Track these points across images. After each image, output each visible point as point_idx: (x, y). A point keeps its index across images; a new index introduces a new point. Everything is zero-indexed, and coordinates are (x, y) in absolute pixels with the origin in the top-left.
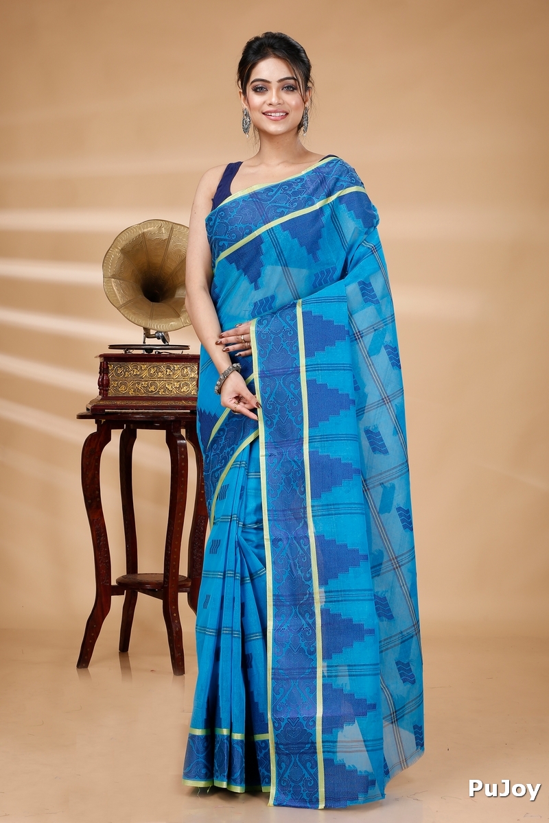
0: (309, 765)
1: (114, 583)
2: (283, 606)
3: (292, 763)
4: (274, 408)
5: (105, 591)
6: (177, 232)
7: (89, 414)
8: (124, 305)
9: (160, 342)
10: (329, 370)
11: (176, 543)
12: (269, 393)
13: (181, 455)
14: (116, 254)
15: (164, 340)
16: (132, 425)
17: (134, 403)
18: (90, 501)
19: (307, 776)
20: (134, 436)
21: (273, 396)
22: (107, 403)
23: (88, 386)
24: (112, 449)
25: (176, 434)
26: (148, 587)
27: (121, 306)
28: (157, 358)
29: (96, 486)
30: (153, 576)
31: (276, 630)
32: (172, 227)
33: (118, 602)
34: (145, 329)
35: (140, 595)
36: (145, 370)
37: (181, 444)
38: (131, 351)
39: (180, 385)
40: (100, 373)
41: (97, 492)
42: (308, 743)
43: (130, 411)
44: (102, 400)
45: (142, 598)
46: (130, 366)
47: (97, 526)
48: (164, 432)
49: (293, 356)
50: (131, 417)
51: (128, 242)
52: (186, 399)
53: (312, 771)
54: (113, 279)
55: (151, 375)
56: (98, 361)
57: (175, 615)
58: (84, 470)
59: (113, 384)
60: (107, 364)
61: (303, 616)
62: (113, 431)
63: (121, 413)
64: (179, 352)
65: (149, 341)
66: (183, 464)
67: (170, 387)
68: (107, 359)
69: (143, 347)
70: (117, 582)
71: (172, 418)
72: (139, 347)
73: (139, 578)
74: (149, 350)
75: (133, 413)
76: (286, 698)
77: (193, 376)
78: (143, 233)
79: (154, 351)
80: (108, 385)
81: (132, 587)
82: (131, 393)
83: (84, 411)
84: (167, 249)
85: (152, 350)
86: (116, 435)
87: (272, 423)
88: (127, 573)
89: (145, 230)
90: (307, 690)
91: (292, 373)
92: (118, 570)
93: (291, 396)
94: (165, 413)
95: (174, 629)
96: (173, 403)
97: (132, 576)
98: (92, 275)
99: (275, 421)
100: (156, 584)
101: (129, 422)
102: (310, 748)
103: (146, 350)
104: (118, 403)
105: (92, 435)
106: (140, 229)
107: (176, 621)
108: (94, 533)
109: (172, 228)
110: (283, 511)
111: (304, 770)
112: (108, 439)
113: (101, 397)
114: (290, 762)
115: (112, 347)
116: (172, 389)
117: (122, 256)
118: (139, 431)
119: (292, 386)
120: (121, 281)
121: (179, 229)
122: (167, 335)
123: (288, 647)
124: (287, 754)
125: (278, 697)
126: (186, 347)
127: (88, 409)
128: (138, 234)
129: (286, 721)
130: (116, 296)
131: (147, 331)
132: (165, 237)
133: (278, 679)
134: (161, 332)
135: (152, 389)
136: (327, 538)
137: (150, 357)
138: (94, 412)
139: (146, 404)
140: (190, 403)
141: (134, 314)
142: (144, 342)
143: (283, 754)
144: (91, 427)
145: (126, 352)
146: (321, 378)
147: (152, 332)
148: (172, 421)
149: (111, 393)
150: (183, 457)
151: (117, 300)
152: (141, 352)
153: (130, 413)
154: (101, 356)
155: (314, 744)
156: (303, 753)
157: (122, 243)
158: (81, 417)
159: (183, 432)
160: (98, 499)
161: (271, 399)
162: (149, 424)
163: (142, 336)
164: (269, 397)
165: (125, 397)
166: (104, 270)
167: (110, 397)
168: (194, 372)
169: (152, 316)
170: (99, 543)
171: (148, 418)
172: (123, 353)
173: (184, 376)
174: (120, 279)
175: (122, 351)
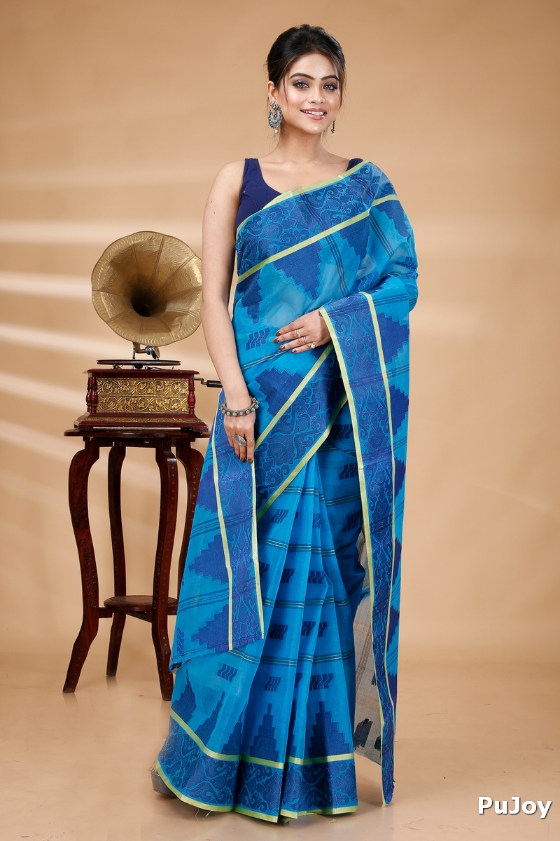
1: (101, 605)
4: (367, 417)
5: (92, 614)
6: (167, 245)
7: (77, 431)
8: (114, 319)
9: (150, 357)
11: (166, 564)
13: (171, 473)
14: (105, 265)
15: (154, 356)
16: (120, 443)
17: (123, 420)
18: (77, 521)
20: (123, 455)
22: (96, 419)
23: (76, 403)
24: (100, 468)
25: (165, 452)
26: (137, 609)
27: (110, 320)
28: (147, 374)
29: (84, 505)
30: (142, 598)
32: (163, 238)
33: (105, 625)
34: (135, 344)
35: (129, 618)
36: (134, 386)
37: (171, 462)
38: (120, 366)
39: (170, 402)
40: (88, 389)
41: (85, 512)
43: (119, 428)
44: (90, 416)
46: (120, 382)
47: (84, 547)
48: (154, 450)
49: (375, 363)
50: (120, 435)
51: (117, 254)
52: (177, 416)
54: (102, 293)
55: (141, 392)
56: (86, 377)
57: (164, 638)
58: (72, 489)
59: (102, 400)
60: (95, 380)
62: (101, 449)
63: (110, 430)
64: (169, 368)
65: (139, 357)
66: (173, 483)
67: (160, 404)
68: (95, 375)
69: (133, 362)
70: (105, 604)
71: (162, 435)
72: (128, 362)
73: (128, 600)
74: (139, 365)
75: (122, 430)
77: (183, 392)
78: (134, 245)
79: (144, 367)
80: (96, 401)
81: (120, 609)
82: (120, 410)
83: (71, 428)
84: (157, 262)
85: (141, 365)
86: (104, 453)
88: (115, 595)
89: (136, 242)
91: (377, 381)
92: (106, 592)
94: (155, 430)
95: (163, 653)
96: (163, 420)
97: (119, 598)
98: (81, 288)
99: (369, 432)
100: (145, 606)
101: (117, 440)
103: (135, 365)
104: (107, 420)
105: (80, 453)
106: (130, 241)
107: (166, 645)
108: (82, 554)
109: (163, 240)
112: (97, 457)
113: (89, 413)
115: (101, 362)
116: (163, 405)
117: (112, 269)
118: (128, 449)
120: (111, 295)
121: (170, 241)
122: (158, 350)
126: (177, 363)
127: (75, 426)
128: (128, 246)
130: (105, 310)
131: (136, 346)
132: (156, 248)
134: (151, 347)
135: (142, 405)
137: (140, 373)
138: (82, 429)
139: (135, 421)
140: (181, 421)
141: (124, 328)
142: (134, 358)
144: (78, 444)
145: (115, 367)
147: (142, 347)
148: (162, 438)
149: (100, 409)
150: (173, 475)
151: (106, 313)
152: (130, 367)
153: (119, 430)
154: (89, 371)
157: (112, 256)
158: (69, 434)
159: (173, 450)
160: (86, 519)
161: (365, 409)
162: (139, 441)
163: (132, 351)
164: (363, 407)
165: (114, 414)
166: (92, 284)
167: (98, 414)
168: (185, 388)
169: (142, 331)
170: (87, 564)
171: (137, 435)
172: (113, 368)
173: (174, 392)
174: (109, 293)
175: (111, 367)
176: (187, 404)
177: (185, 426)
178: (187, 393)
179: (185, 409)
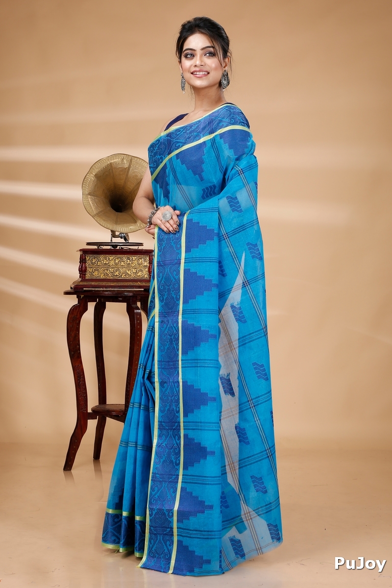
0: (168, 543)
1: (89, 411)
2: (164, 429)
3: (158, 541)
4: (164, 288)
5: (83, 417)
6: (134, 163)
7: (72, 291)
8: (97, 214)
9: (123, 240)
10: (200, 262)
12: (161, 278)
13: (137, 321)
14: (92, 177)
15: (125, 239)
16: (102, 299)
17: (104, 284)
18: (73, 353)
19: (166, 551)
20: (104, 307)
21: (164, 280)
22: (85, 283)
23: (72, 272)
24: (88, 316)
25: (133, 306)
26: (114, 413)
27: (95, 215)
28: (120, 252)
29: (77, 342)
30: (117, 406)
31: (158, 446)
32: (132, 158)
33: (92, 424)
34: (112, 231)
35: (108, 419)
36: (112, 260)
37: (137, 312)
38: (102, 247)
39: (136, 271)
40: (80, 262)
41: (78, 346)
42: (169, 528)
43: (101, 289)
44: (81, 281)
45: (109, 421)
46: (102, 257)
47: (78, 371)
48: (125, 304)
49: (177, 251)
50: (102, 294)
51: (100, 169)
52: (141, 281)
53: (170, 548)
54: (89, 196)
55: (116, 264)
56: (79, 254)
59: (89, 270)
60: (85, 256)
61: (175, 437)
62: (89, 304)
63: (95, 291)
64: (136, 248)
65: (115, 240)
66: (138, 327)
67: (129, 273)
68: (85, 252)
69: (111, 244)
70: (92, 410)
71: (131, 294)
72: (107, 244)
73: (108, 407)
74: (115, 246)
75: (103, 291)
76: (158, 494)
77: (145, 265)
78: (111, 163)
79: (118, 247)
80: (85, 271)
81: (103, 413)
82: (102, 277)
83: (69, 289)
84: (127, 175)
85: (117, 246)
86: (91, 306)
87: (163, 299)
88: (99, 404)
89: (112, 161)
90: (172, 490)
91: (176, 264)
92: (93, 401)
93: (174, 280)
94: (126, 290)
96: (131, 284)
97: (102, 406)
98: (75, 193)
99: (165, 298)
100: (120, 411)
101: (100, 297)
102: (169, 532)
103: (113, 246)
104: (93, 283)
105: (74, 306)
106: (108, 160)
108: (76, 375)
109: (131, 160)
110: (169, 362)
111: (165, 546)
112: (86, 309)
113: (80, 279)
114: (157, 540)
115: (88, 244)
116: (131, 274)
117: (96, 180)
118: (107, 303)
119: (175, 273)
120: (95, 198)
122: (128, 235)
123: (164, 459)
124: (155, 534)
125: (153, 493)
126: (141, 244)
127: (71, 288)
128: (107, 164)
129: (156, 511)
130: (91, 208)
131: (113, 232)
132: (126, 166)
133: (155, 481)
134: (123, 234)
135: (117, 273)
136: (189, 384)
137: (114, 251)
138: (76, 290)
139: (112, 284)
140: (144, 284)
141: (104, 220)
142: (111, 241)
143: (153, 533)
144: (73, 301)
145: (98, 247)
146: (194, 268)
147: (117, 233)
148: (130, 296)
149: (88, 276)
150: (139, 322)
151: (93, 210)
152: (109, 247)
153: (101, 291)
154: (80, 250)
155: (172, 528)
156: (165, 534)
157: (96, 171)
158: (67, 293)
159: (139, 304)
160: (79, 351)
161: (163, 282)
162: (115, 298)
163: (110, 236)
164: (161, 280)
165: (97, 279)
166: (83, 190)
167: (87, 279)
168: (147, 262)
169: (117, 222)
170: (79, 382)
171: (114, 294)
172: (97, 248)
173: (139, 264)
174: (94, 196)
175: (95, 247)
176: (148, 273)
177: (147, 288)
178: (148, 265)
179: (146, 276)
